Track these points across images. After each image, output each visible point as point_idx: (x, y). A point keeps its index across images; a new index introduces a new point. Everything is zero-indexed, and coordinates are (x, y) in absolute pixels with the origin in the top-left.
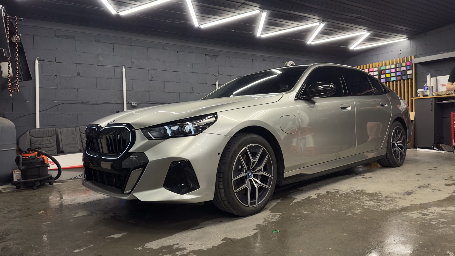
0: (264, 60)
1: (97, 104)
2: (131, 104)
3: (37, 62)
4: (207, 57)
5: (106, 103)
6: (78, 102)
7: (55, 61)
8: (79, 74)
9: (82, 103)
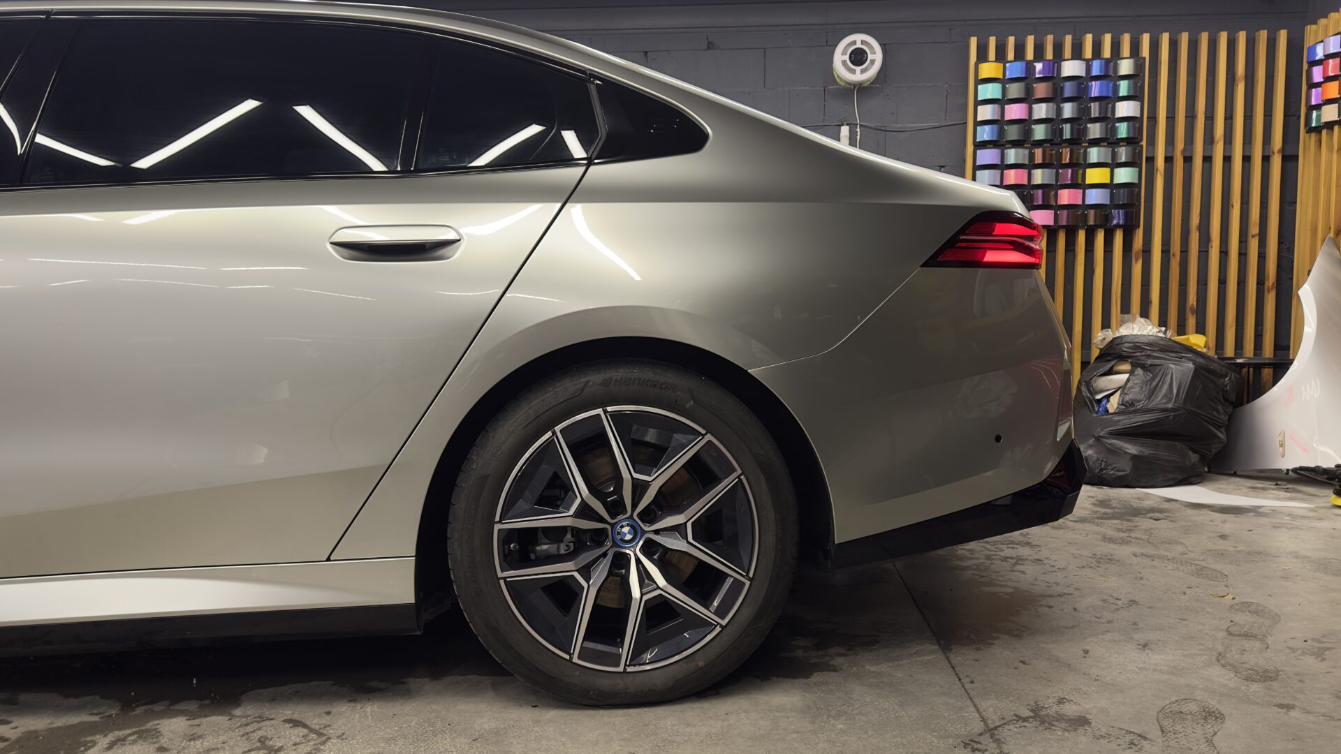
0: (710, 46)
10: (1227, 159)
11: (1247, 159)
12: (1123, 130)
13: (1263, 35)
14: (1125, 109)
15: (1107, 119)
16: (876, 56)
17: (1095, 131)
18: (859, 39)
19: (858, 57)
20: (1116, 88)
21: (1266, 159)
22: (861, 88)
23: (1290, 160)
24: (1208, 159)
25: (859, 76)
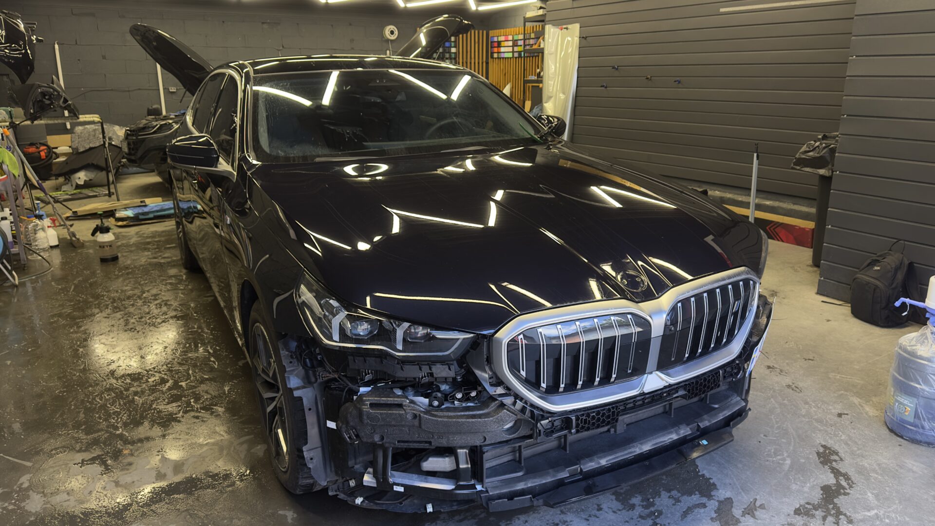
0: (350, 25)
1: (129, 91)
2: (169, 89)
3: (57, 46)
4: (265, 26)
5: (140, 89)
6: (107, 89)
7: (76, 43)
8: (104, 57)
9: (112, 90)
10: (475, 63)
11: (479, 63)
12: (453, 56)
13: (481, 31)
14: (453, 50)
15: (450, 52)
16: (396, 32)
17: (447, 55)
18: (392, 27)
19: (392, 33)
20: (451, 44)
21: (482, 63)
22: (392, 41)
23: (487, 63)
24: (471, 63)
25: (393, 37)
